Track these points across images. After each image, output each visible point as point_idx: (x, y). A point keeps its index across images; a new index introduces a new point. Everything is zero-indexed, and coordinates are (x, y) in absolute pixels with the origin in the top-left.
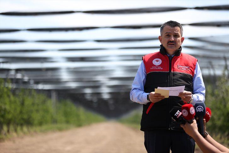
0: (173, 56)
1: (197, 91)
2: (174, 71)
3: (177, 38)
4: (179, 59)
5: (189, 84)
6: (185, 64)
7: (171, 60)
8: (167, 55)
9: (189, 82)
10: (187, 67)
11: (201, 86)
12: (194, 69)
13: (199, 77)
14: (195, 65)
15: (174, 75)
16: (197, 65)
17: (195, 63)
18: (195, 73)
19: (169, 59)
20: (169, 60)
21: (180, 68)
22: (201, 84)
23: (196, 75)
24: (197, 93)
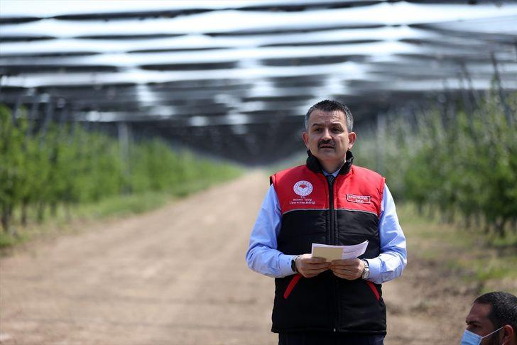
0: (335, 175)
1: (390, 245)
2: (338, 206)
3: (337, 133)
4: (347, 181)
5: (372, 232)
6: (360, 191)
7: (333, 183)
8: (322, 173)
9: (373, 230)
10: (365, 198)
11: (395, 234)
12: (381, 200)
13: (390, 216)
14: (381, 192)
15: (340, 214)
16: (385, 191)
17: (381, 186)
18: (382, 209)
19: (328, 181)
20: (329, 184)
21: (351, 200)
22: (394, 229)
23: (383, 212)
24: (389, 249)
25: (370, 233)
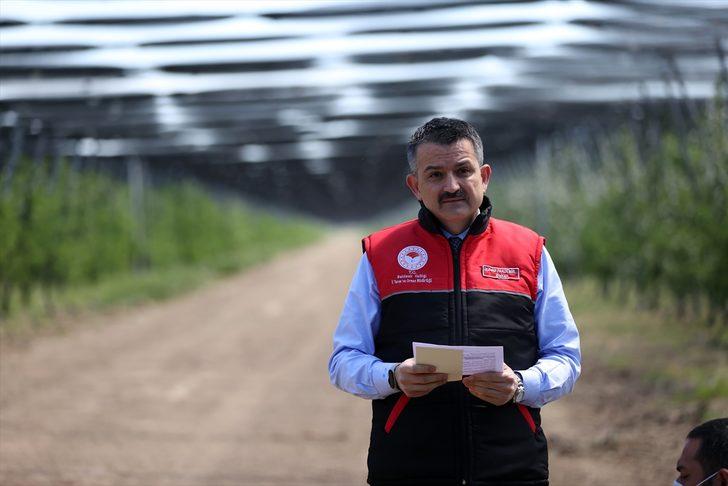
0: (462, 237)
1: (554, 344)
2: (468, 286)
3: (467, 176)
4: (482, 245)
5: (522, 324)
6: (503, 260)
7: (459, 249)
8: (442, 234)
9: (523, 321)
10: (511, 271)
11: (564, 327)
12: (536, 273)
13: (554, 299)
14: (536, 260)
15: (471, 298)
16: (545, 260)
17: (537, 251)
18: (540, 286)
19: (451, 245)
20: (453, 251)
21: (488, 276)
22: (563, 319)
23: (543, 293)
24: (553, 351)
25: (519, 327)
